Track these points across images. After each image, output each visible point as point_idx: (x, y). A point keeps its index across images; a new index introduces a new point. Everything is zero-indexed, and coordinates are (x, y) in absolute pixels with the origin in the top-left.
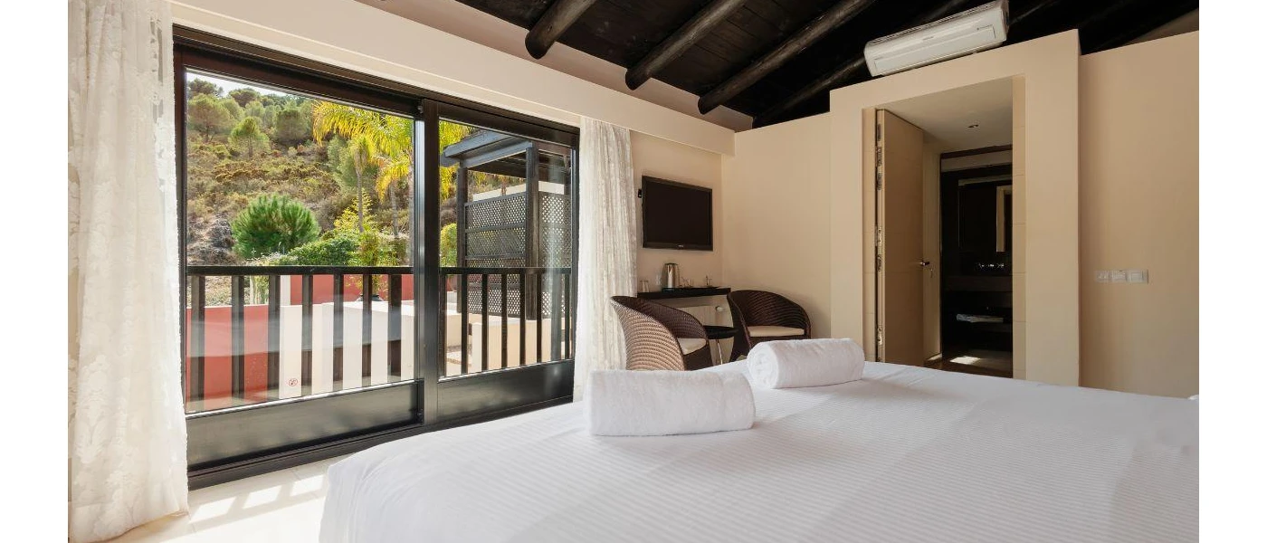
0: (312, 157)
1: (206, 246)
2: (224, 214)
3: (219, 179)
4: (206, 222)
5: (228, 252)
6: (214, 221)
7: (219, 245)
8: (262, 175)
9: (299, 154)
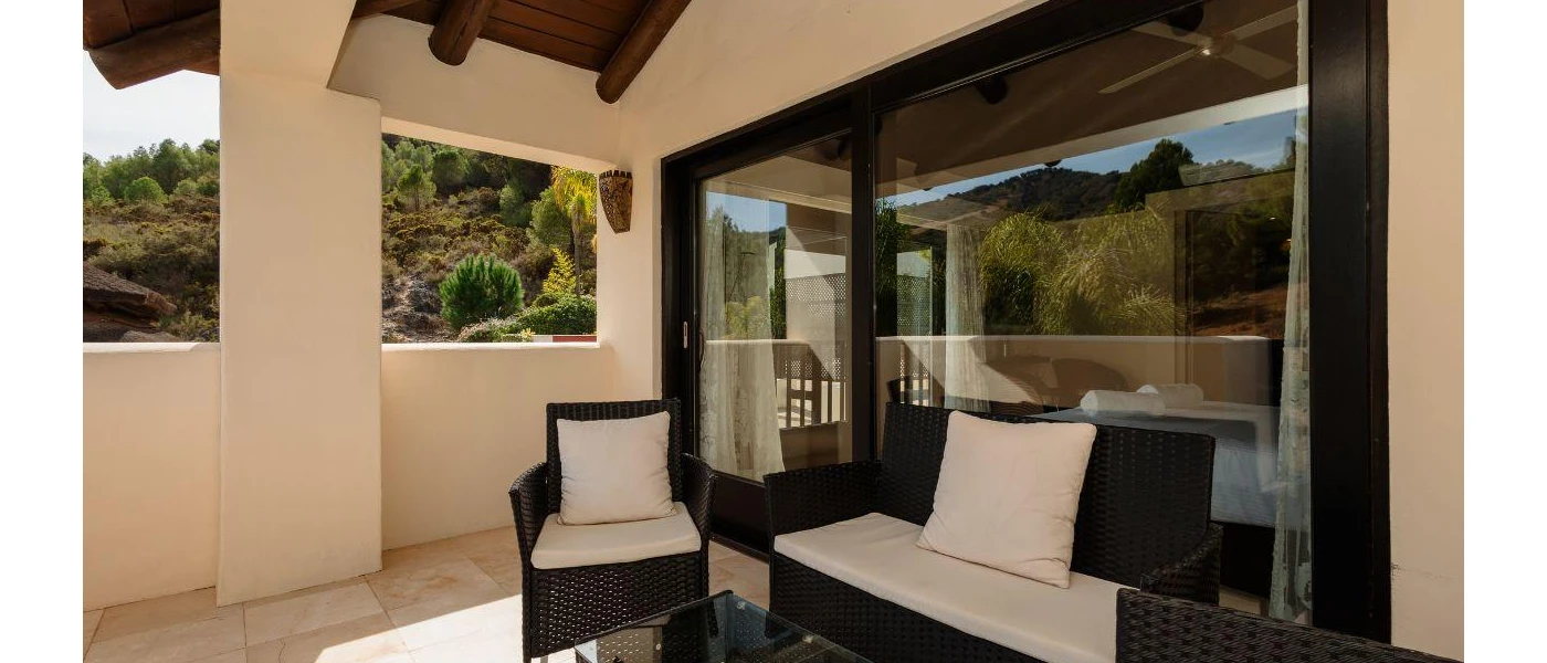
0: (475, 206)
1: (408, 310)
2: (418, 275)
3: (400, 236)
4: (403, 284)
5: (431, 318)
6: (410, 283)
7: (419, 309)
8: (440, 230)
9: (460, 203)
